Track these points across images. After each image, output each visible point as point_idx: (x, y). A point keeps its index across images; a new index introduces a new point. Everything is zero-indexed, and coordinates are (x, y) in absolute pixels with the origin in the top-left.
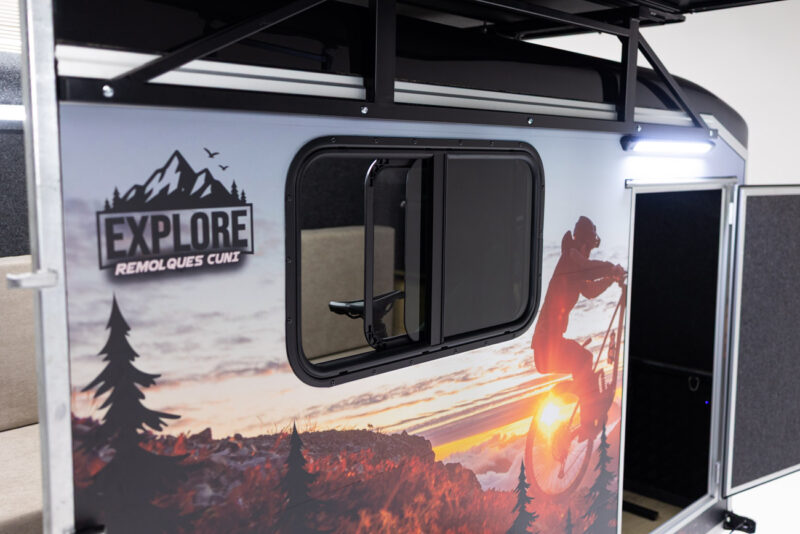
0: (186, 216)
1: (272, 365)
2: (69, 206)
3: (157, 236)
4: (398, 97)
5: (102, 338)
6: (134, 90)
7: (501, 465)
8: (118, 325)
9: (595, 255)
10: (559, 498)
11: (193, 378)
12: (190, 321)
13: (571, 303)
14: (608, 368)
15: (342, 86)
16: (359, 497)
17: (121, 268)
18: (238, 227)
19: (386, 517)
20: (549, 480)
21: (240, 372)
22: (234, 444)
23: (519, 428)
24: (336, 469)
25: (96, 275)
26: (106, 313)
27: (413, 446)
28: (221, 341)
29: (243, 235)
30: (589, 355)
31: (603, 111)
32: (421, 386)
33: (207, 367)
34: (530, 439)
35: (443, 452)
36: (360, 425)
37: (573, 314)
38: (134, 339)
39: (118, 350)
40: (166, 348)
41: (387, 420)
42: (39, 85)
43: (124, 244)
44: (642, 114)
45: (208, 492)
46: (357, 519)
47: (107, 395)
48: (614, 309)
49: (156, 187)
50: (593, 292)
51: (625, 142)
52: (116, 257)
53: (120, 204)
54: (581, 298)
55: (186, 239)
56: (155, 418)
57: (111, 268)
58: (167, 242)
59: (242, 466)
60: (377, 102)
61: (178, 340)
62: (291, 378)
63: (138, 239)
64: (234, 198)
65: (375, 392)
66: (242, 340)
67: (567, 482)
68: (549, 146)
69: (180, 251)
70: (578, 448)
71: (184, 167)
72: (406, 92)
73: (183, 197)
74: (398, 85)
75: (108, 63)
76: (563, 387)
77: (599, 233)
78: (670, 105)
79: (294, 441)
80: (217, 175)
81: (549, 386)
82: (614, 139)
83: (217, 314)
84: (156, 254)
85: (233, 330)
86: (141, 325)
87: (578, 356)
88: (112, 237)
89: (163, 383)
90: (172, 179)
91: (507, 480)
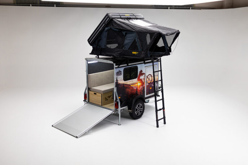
2: (116, 73)
6: (118, 67)
7: (135, 87)
8: (117, 78)
9: (142, 72)
10: (140, 90)
13: (140, 76)
15: (126, 65)
16: (127, 88)
20: (139, 89)
23: (136, 85)
24: (125, 86)
27: (129, 85)
31: (143, 62)
32: (130, 82)
34: (137, 86)
35: (131, 86)
36: (126, 83)
39: (117, 79)
41: (128, 83)
44: (146, 61)
50: (142, 75)
52: (117, 75)
59: (121, 85)
60: (128, 65)
61: (119, 79)
62: (123, 81)
64: (121, 72)
66: (121, 79)
67: (140, 89)
69: (119, 74)
70: (141, 87)
71: (119, 70)
73: (119, 72)
76: (140, 82)
79: (124, 84)
82: (144, 64)
83: (120, 77)
87: (141, 80)
91: (136, 88)
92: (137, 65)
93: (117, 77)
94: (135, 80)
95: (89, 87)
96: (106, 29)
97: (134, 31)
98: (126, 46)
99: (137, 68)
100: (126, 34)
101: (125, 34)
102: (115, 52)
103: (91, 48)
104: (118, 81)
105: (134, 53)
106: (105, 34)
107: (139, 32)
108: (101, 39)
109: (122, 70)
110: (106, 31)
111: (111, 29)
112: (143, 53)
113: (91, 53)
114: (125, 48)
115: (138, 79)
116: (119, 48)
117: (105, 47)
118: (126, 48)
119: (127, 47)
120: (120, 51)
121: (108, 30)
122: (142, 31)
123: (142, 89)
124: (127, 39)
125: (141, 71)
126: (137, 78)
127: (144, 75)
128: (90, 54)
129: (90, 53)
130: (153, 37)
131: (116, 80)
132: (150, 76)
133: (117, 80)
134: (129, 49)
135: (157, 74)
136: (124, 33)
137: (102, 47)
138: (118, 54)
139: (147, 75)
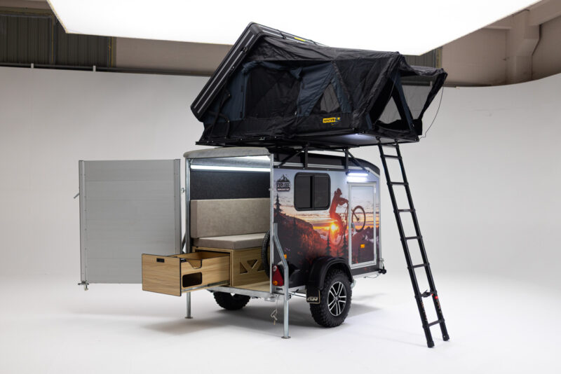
0: (284, 183)
1: (292, 206)
2: (274, 181)
4: (308, 167)
5: (276, 198)
6: (281, 167)
7: (324, 234)
8: (278, 197)
9: (341, 196)
10: (335, 246)
11: (284, 206)
12: (284, 198)
13: (337, 205)
14: (345, 221)
15: (300, 165)
16: (302, 231)
17: (278, 190)
19: (306, 236)
20: (333, 241)
21: (289, 206)
22: (288, 216)
23: (327, 228)
24: (300, 225)
25: (276, 190)
26: (277, 195)
27: (309, 225)
28: (287, 201)
29: (290, 186)
30: (341, 217)
31: (341, 167)
32: (311, 215)
33: (286, 205)
34: (329, 231)
35: (315, 228)
36: (303, 219)
37: (337, 208)
39: (278, 200)
40: (282, 201)
41: (307, 219)
42: (272, 167)
43: (278, 186)
44: (350, 168)
45: (286, 223)
46: (302, 235)
47: (276, 206)
48: (346, 209)
49: (281, 179)
50: (341, 204)
51: (347, 173)
52: (278, 188)
53: (279, 181)
54: (339, 205)
55: (284, 186)
56: (281, 210)
58: (282, 186)
59: (289, 220)
60: (305, 167)
62: (294, 209)
63: (280, 186)
64: (288, 181)
65: (305, 214)
66: (289, 202)
67: (337, 243)
68: (332, 175)
69: (283, 188)
70: (339, 237)
71: (284, 177)
72: (309, 165)
73: (283, 181)
75: (277, 163)
76: (335, 223)
78: (358, 165)
79: (295, 219)
81: (333, 221)
82: (344, 173)
83: (286, 197)
84: (281, 188)
85: (287, 199)
86: (280, 197)
87: (338, 217)
89: (282, 205)
91: (325, 238)
93: (279, 193)
94: (323, 215)
95: (193, 236)
96: (247, 66)
97: (327, 59)
98: (302, 106)
99: (327, 180)
100: (302, 74)
101: (300, 75)
102: (271, 127)
103: (199, 128)
104: (281, 208)
105: (325, 120)
106: (242, 82)
107: (342, 61)
108: (230, 97)
109: (291, 175)
110: (245, 74)
111: (259, 65)
112: (355, 115)
113: (201, 140)
114: (300, 113)
115: (330, 212)
116: (283, 116)
117: (240, 119)
118: (303, 111)
119: (306, 109)
120: (285, 122)
121: (251, 70)
122: (351, 58)
123: (342, 245)
124: (306, 86)
125: (339, 192)
126: (329, 209)
127: (345, 205)
128: (197, 143)
129: (198, 140)
130: (384, 70)
131: (275, 202)
132: (359, 210)
133: (278, 204)
134: (312, 112)
135: (378, 211)
136: (297, 73)
137: (233, 119)
138: (280, 131)
139: (353, 206)
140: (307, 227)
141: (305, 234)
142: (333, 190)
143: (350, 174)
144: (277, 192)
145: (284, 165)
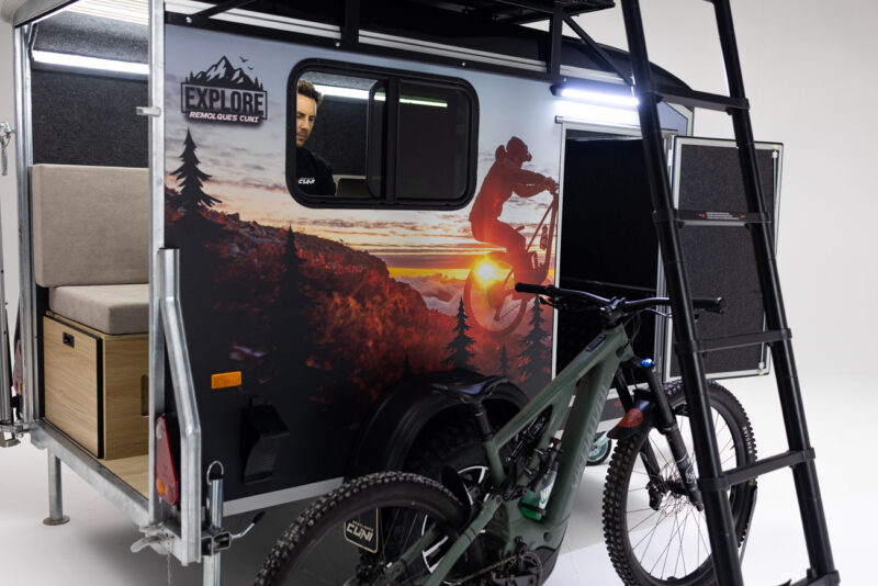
0: (228, 92)
1: (276, 187)
2: (168, 77)
3: (212, 100)
4: (361, 40)
5: (181, 149)
6: (202, 21)
7: (443, 295)
8: (190, 144)
9: (525, 166)
10: (495, 335)
11: (230, 182)
12: (229, 151)
13: (506, 197)
14: (542, 253)
15: (329, 31)
16: (332, 284)
17: (192, 114)
18: (258, 103)
19: (352, 302)
20: (484, 319)
21: (257, 186)
22: (252, 226)
23: (460, 274)
24: (317, 260)
25: (179, 115)
26: (184, 137)
27: (372, 264)
28: (246, 166)
29: (261, 108)
30: (522, 239)
31: (535, 65)
32: (379, 225)
33: (238, 179)
34: (468, 284)
35: (396, 273)
36: (335, 238)
37: (506, 206)
38: (198, 153)
39: (189, 157)
40: (215, 162)
42: (156, 15)
43: (195, 102)
44: (566, 70)
45: (237, 250)
46: (332, 297)
47: (182, 180)
48: (546, 210)
49: (212, 74)
50: (526, 194)
51: (554, 90)
52: (190, 108)
53: (193, 80)
54: (514, 195)
55: (228, 104)
56: (208, 199)
57: (187, 113)
58: (217, 105)
59: (258, 241)
61: (222, 159)
62: (288, 198)
63: (202, 100)
64: (256, 87)
65: (345, 220)
66: (259, 168)
67: (500, 326)
69: (224, 111)
70: (513, 303)
71: (228, 65)
72: (366, 37)
73: (226, 81)
74: (361, 32)
75: (190, 7)
76: (497, 256)
77: (531, 150)
79: (290, 236)
80: (247, 72)
81: (485, 252)
82: (545, 86)
83: (244, 150)
84: (211, 110)
85: (253, 161)
86: (202, 146)
88: (189, 97)
89: (214, 181)
90: (221, 71)
91: (449, 308)
92: (477, 80)
93: (198, 133)
94: (443, 228)
109: (266, 65)
115: (472, 218)
123: (524, 329)
126: (468, 210)
127: (546, 196)
131: (176, 165)
133: (192, 173)
140: (359, 269)
141: (344, 293)
142: (489, 142)
143: (566, 92)
144: (185, 125)
145: (220, 16)
